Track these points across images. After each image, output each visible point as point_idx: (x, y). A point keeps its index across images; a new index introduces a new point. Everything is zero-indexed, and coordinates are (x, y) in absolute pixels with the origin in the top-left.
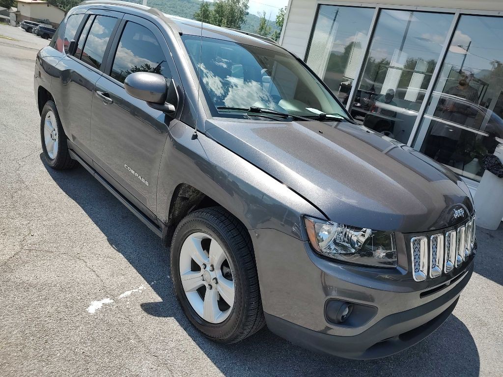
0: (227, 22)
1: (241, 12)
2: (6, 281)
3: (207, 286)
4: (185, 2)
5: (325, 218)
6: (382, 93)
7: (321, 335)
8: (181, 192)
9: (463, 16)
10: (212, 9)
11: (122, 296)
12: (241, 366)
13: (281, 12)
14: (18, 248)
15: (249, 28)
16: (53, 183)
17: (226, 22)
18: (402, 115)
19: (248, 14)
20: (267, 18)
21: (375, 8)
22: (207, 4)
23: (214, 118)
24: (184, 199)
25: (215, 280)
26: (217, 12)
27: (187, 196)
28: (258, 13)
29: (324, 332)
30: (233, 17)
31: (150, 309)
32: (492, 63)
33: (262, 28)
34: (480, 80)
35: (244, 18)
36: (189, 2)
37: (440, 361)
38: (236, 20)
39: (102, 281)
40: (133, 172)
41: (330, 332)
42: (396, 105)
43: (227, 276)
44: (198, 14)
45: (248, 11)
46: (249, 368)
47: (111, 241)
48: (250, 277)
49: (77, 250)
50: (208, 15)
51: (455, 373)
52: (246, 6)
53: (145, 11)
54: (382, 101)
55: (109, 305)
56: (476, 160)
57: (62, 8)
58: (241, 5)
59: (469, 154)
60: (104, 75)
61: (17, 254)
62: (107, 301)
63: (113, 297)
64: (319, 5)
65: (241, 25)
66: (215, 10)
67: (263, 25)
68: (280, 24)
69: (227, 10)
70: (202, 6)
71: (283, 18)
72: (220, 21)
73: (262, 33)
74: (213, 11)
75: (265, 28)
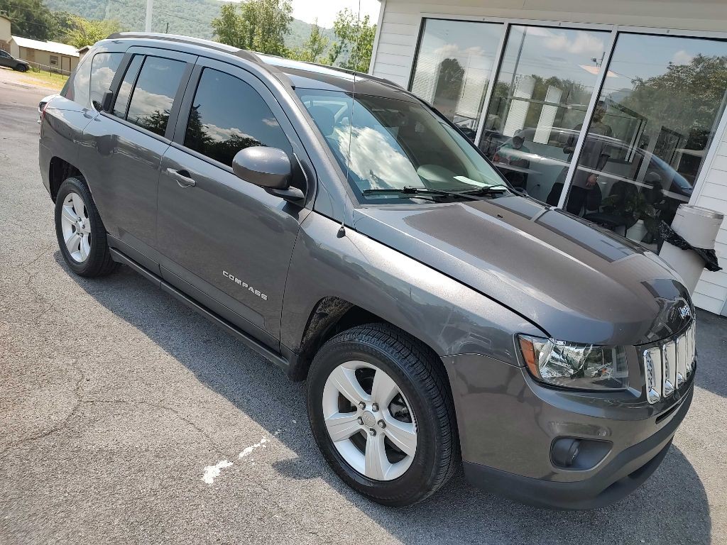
0: (263, 32)
1: (283, 18)
2: (77, 452)
3: (368, 432)
4: (196, 3)
5: (545, 336)
6: (505, 133)
7: (543, 483)
8: (320, 307)
9: (621, 35)
10: (239, 13)
11: (241, 455)
12: (425, 533)
13: (339, 17)
14: (75, 401)
15: (295, 39)
16: (89, 298)
17: (260, 32)
18: (537, 165)
19: (292, 19)
20: (320, 25)
21: (503, 23)
22: (231, 7)
23: (362, 205)
24: (323, 315)
25: (381, 423)
26: (248, 18)
27: (327, 311)
29: (546, 479)
30: (270, 24)
31: (285, 468)
32: (633, 82)
33: (314, 41)
34: (620, 106)
35: (287, 26)
36: (202, 4)
37: (659, 498)
38: (276, 28)
39: (207, 436)
40: (239, 281)
41: (555, 478)
42: (528, 152)
43: (398, 416)
44: (219, 21)
45: (292, 15)
46: (436, 535)
47: (202, 378)
48: (440, 416)
49: (157, 395)
50: (234, 22)
51: (681, 511)
52: (289, 9)
53: (232, 53)
54: (510, 147)
55: (229, 469)
56: (640, 222)
57: (5, 15)
58: (281, 6)
59: (631, 214)
60: (174, 143)
61: (75, 409)
62: (225, 464)
63: (230, 458)
64: (424, 20)
65: (284, 36)
66: (244, 16)
67: (316, 35)
68: (339, 34)
69: (261, 16)
70: (225, 9)
71: (344, 25)
72: (252, 32)
73: (316, 47)
74: (241, 17)
75: (320, 40)
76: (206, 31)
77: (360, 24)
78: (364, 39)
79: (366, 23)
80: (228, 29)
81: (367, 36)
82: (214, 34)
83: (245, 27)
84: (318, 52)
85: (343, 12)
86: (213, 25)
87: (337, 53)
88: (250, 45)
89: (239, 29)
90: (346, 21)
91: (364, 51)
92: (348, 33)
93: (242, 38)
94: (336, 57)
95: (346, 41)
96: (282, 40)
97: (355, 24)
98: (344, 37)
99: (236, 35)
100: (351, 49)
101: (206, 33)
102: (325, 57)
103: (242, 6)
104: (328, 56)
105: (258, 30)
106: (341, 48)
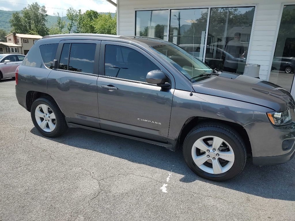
0: (35, 22)
10: (21, 15)
11: (167, 181)
13: (68, 12)
17: (34, 23)
19: (47, 15)
20: (61, 16)
21: (168, 10)
22: (17, 13)
25: (217, 155)
28: (54, 14)
30: (38, 18)
33: (59, 23)
35: (45, 18)
38: (40, 20)
40: (146, 121)
44: (13, 20)
45: (46, 14)
50: (20, 20)
52: (45, 11)
55: (168, 186)
62: (165, 185)
65: (45, 23)
66: (24, 16)
67: (59, 21)
68: (70, 19)
69: (32, 15)
70: (14, 14)
71: (71, 15)
72: (30, 23)
73: (60, 26)
74: (23, 17)
75: (62, 23)
76: (4, 25)
77: (78, 14)
78: (81, 20)
79: (80, 13)
80: (18, 23)
81: (81, 18)
82: (11, 26)
83: (26, 21)
84: (62, 27)
85: (69, 10)
86: (10, 22)
87: (71, 27)
88: (30, 29)
89: (23, 22)
90: (72, 13)
91: (82, 25)
92: (73, 18)
93: (26, 26)
94: (71, 28)
95: (74, 21)
96: (44, 25)
97: (75, 14)
98: (72, 20)
99: (22, 25)
100: (76, 25)
101: (5, 26)
102: (65, 29)
103: (22, 12)
104: (67, 29)
105: (32, 22)
106: (72, 25)
